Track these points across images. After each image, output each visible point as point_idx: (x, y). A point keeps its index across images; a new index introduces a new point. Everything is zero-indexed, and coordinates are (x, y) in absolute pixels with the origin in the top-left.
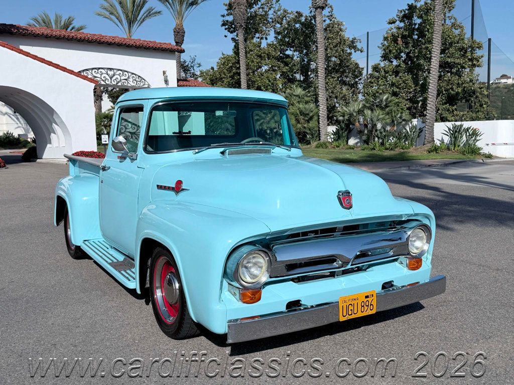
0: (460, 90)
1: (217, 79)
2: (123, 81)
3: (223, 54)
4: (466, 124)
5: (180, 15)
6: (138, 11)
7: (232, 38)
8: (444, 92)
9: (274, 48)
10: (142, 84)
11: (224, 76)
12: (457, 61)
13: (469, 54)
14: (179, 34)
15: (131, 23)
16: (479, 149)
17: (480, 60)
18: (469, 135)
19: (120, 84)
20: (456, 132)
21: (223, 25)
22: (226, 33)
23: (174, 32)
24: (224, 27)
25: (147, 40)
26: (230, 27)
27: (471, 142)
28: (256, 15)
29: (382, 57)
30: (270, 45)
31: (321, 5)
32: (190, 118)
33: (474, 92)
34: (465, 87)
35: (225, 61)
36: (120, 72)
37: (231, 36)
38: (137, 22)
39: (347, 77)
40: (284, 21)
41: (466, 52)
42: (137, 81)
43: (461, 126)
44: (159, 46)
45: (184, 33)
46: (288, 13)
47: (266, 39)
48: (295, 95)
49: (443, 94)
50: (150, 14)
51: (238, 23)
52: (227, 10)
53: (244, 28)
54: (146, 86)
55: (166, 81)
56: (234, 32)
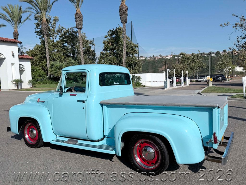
0: (132, 62)
1: (34, 55)
3: (37, 44)
4: (136, 75)
5: (16, 27)
7: (40, 38)
8: (127, 63)
9: (60, 43)
10: (2, 57)
11: (37, 53)
12: (131, 52)
14: (16, 35)
16: (141, 84)
18: (138, 79)
20: (133, 77)
22: (37, 36)
23: (14, 34)
24: (36, 33)
26: (39, 33)
27: (138, 81)
29: (104, 49)
30: (58, 41)
31: (80, 28)
32: (24, 72)
33: (137, 63)
34: (134, 61)
35: (37, 47)
37: (39, 37)
39: (90, 55)
40: (63, 32)
43: (135, 76)
44: (10, 40)
45: (18, 34)
46: (64, 29)
47: (55, 39)
48: (71, 63)
49: (127, 64)
51: (44, 32)
52: (36, 26)
54: (4, 58)
55: (13, 56)
56: (40, 35)
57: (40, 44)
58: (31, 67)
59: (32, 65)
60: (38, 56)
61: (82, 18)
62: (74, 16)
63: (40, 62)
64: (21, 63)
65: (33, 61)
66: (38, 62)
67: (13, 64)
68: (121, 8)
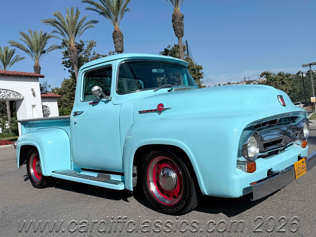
2: (6, 96)
3: (65, 79)
6: (10, 58)
7: (69, 70)
10: (19, 97)
11: (66, 91)
13: (197, 72)
14: (37, 68)
15: (5, 65)
17: (202, 75)
19: (4, 98)
21: (63, 63)
22: (65, 68)
23: (34, 68)
24: (64, 65)
25: (20, 71)
26: (67, 64)
28: (81, 58)
31: (120, 50)
32: (50, 115)
35: (66, 83)
36: (4, 91)
37: (67, 69)
38: (9, 64)
41: (195, 71)
42: (15, 96)
44: (28, 74)
45: (40, 68)
46: (100, 56)
50: (17, 59)
51: (73, 61)
52: (64, 55)
53: (77, 64)
54: (21, 98)
55: (34, 95)
56: (70, 67)
57: (69, 78)
58: (59, 109)
59: (59, 106)
60: (68, 93)
61: (123, 38)
62: (112, 35)
63: (70, 102)
64: (45, 104)
65: (61, 102)
66: (68, 102)
67: (34, 106)
68: (174, 17)
